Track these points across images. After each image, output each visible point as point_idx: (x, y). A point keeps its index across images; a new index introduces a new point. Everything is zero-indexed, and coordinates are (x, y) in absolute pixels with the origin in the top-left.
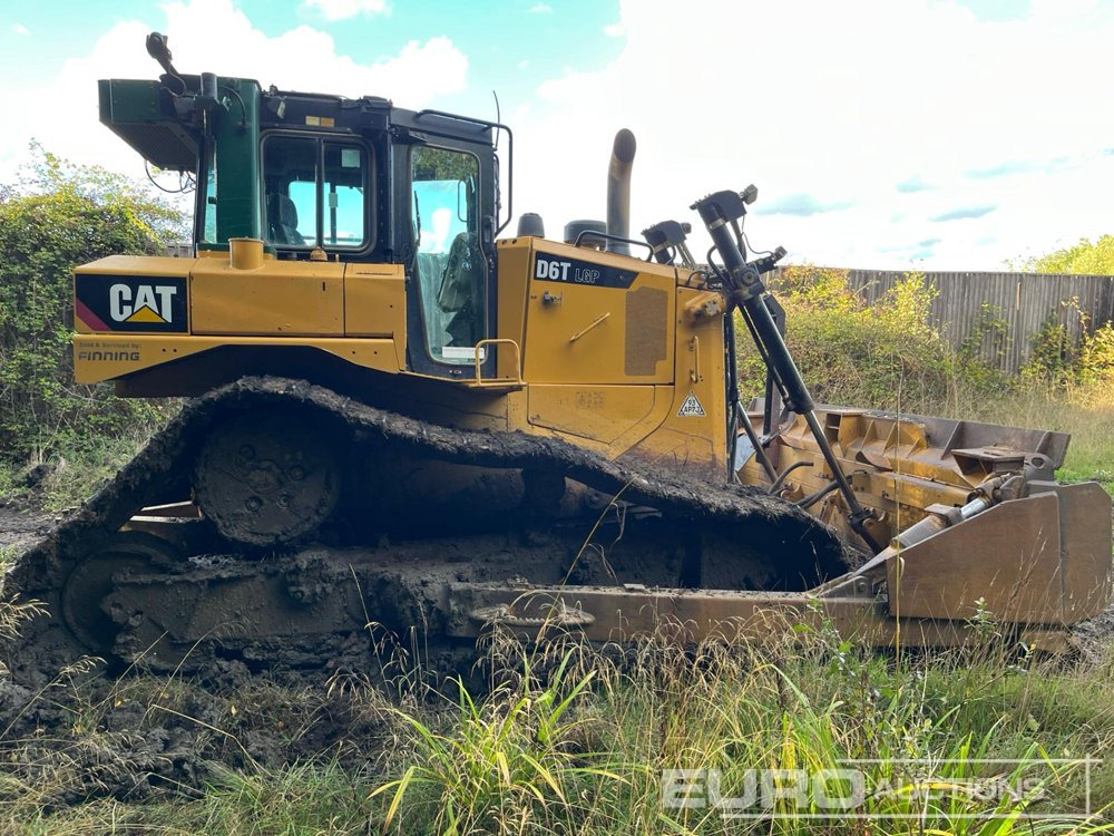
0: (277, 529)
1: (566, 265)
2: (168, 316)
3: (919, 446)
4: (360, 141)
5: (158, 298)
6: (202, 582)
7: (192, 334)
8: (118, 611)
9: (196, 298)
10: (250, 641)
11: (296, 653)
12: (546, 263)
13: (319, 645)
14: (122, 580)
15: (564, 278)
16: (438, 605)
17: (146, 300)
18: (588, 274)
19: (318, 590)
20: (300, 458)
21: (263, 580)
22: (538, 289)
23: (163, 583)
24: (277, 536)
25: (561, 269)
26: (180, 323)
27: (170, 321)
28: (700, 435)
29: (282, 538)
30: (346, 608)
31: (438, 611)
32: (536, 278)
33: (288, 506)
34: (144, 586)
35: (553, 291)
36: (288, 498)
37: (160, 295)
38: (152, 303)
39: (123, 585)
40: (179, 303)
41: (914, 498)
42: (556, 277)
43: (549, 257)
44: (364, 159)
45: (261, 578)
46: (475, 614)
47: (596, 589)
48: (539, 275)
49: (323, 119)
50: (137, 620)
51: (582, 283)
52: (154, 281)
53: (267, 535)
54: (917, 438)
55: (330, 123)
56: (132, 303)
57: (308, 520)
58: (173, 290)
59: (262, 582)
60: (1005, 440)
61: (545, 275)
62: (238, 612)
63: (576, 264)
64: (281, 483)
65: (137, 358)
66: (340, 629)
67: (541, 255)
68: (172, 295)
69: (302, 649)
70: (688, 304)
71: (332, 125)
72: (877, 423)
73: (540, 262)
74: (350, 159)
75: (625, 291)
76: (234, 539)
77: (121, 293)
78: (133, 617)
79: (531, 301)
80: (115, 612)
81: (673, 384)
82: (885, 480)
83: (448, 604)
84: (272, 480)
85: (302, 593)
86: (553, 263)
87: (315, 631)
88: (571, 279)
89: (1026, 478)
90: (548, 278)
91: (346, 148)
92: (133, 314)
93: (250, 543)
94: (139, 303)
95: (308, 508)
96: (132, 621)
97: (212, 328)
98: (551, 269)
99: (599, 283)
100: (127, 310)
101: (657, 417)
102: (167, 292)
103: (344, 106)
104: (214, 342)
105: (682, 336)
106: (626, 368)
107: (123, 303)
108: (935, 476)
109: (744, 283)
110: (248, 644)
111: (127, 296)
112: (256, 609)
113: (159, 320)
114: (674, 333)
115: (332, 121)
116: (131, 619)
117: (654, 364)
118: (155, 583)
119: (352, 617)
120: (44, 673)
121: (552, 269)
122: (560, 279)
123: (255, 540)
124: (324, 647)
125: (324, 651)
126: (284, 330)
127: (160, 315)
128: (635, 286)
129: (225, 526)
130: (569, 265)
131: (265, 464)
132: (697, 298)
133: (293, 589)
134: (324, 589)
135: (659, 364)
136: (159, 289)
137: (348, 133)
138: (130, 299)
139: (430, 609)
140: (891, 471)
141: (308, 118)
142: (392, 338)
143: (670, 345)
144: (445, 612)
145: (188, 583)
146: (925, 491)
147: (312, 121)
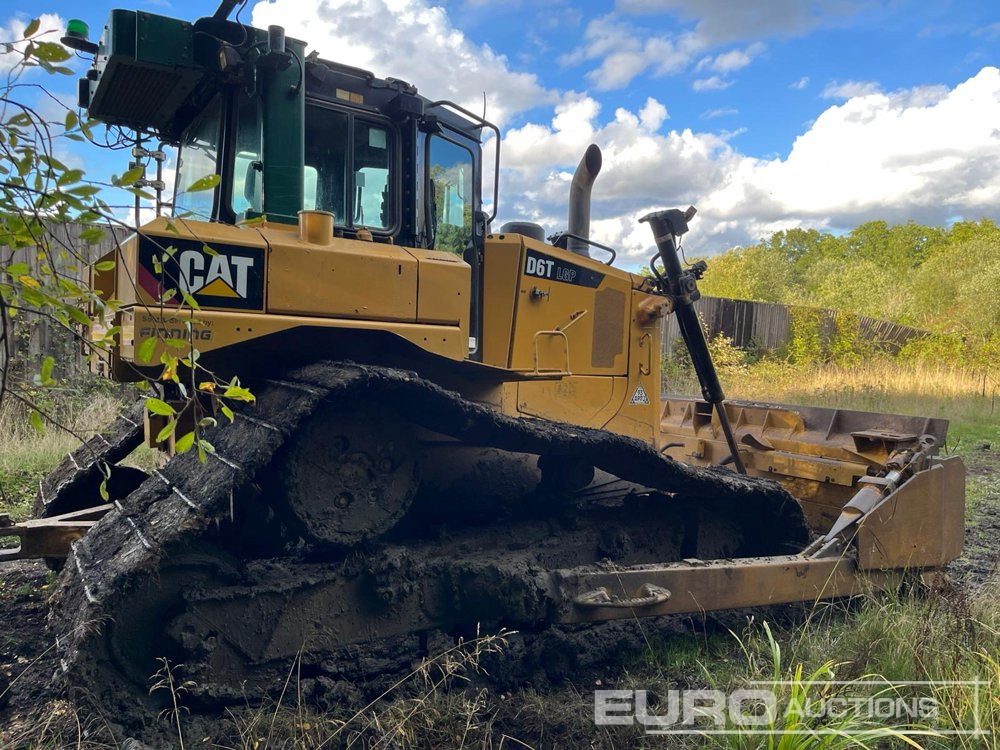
0: (364, 527)
1: (550, 263)
2: (242, 290)
3: (797, 429)
4: (389, 123)
5: (233, 269)
6: (288, 591)
7: (267, 313)
8: (189, 635)
9: (273, 272)
10: (330, 653)
11: (374, 660)
12: (534, 260)
13: (395, 648)
14: (198, 597)
15: (549, 275)
16: (548, 594)
17: (220, 271)
18: (568, 274)
19: (406, 587)
20: (391, 448)
21: (342, 583)
22: (527, 284)
23: (247, 597)
24: (365, 534)
25: (546, 266)
26: (255, 299)
27: (244, 296)
28: (645, 421)
29: (370, 536)
30: (421, 605)
31: (549, 600)
32: (526, 273)
33: (377, 500)
34: (224, 601)
35: (542, 286)
36: (378, 493)
37: (236, 266)
38: (226, 275)
39: (198, 603)
40: (256, 277)
41: (807, 471)
42: (542, 274)
43: (538, 255)
44: (390, 140)
45: (341, 582)
46: (580, 599)
47: (667, 566)
48: (528, 271)
49: (352, 95)
50: (211, 643)
51: (562, 281)
52: (229, 250)
53: (355, 534)
54: (793, 423)
55: (358, 99)
56: (204, 273)
57: (394, 515)
58: (250, 262)
59: (342, 586)
60: (885, 424)
61: (533, 272)
62: (317, 621)
63: (558, 262)
64: (371, 476)
65: (208, 337)
66: (416, 628)
67: (532, 253)
68: (249, 267)
69: (379, 655)
70: (641, 305)
71: (362, 102)
72: (747, 411)
73: (530, 259)
74: (377, 139)
75: (594, 290)
76: (325, 540)
77: (192, 261)
78: (205, 640)
79: (521, 295)
80: (187, 636)
81: (627, 376)
82: (772, 458)
83: (559, 592)
84: (362, 472)
85: (390, 593)
86: (540, 261)
87: (392, 634)
88: (553, 277)
89: (926, 454)
90: (535, 275)
91: (375, 128)
92: (205, 286)
93: (341, 544)
94: (212, 274)
95: (396, 501)
96: (206, 645)
97: (288, 306)
98: (536, 266)
99: (575, 282)
100: (199, 281)
101: (615, 404)
102: (244, 263)
103: (373, 85)
104: (290, 322)
105: (636, 333)
106: (593, 360)
107: (194, 272)
108: (823, 454)
109: (687, 288)
110: (326, 655)
111: (200, 265)
112: (337, 616)
113: (233, 295)
114: (629, 329)
115: (362, 97)
116: (204, 643)
117: (613, 357)
118: (237, 597)
119: (428, 615)
120: (119, 723)
121: (539, 266)
122: (545, 276)
123: (345, 540)
124: (401, 650)
125: (400, 655)
126: (361, 313)
127: (234, 289)
128: (602, 287)
129: (314, 526)
130: (553, 263)
131: (356, 456)
132: (647, 300)
133: (382, 590)
134: (411, 587)
135: (617, 357)
136: (235, 260)
137: (374, 112)
138: (202, 268)
139: (542, 598)
140: (773, 450)
141: (338, 91)
142: (458, 325)
143: (626, 341)
144: (556, 598)
145: (272, 594)
146: (819, 466)
147: (342, 95)
